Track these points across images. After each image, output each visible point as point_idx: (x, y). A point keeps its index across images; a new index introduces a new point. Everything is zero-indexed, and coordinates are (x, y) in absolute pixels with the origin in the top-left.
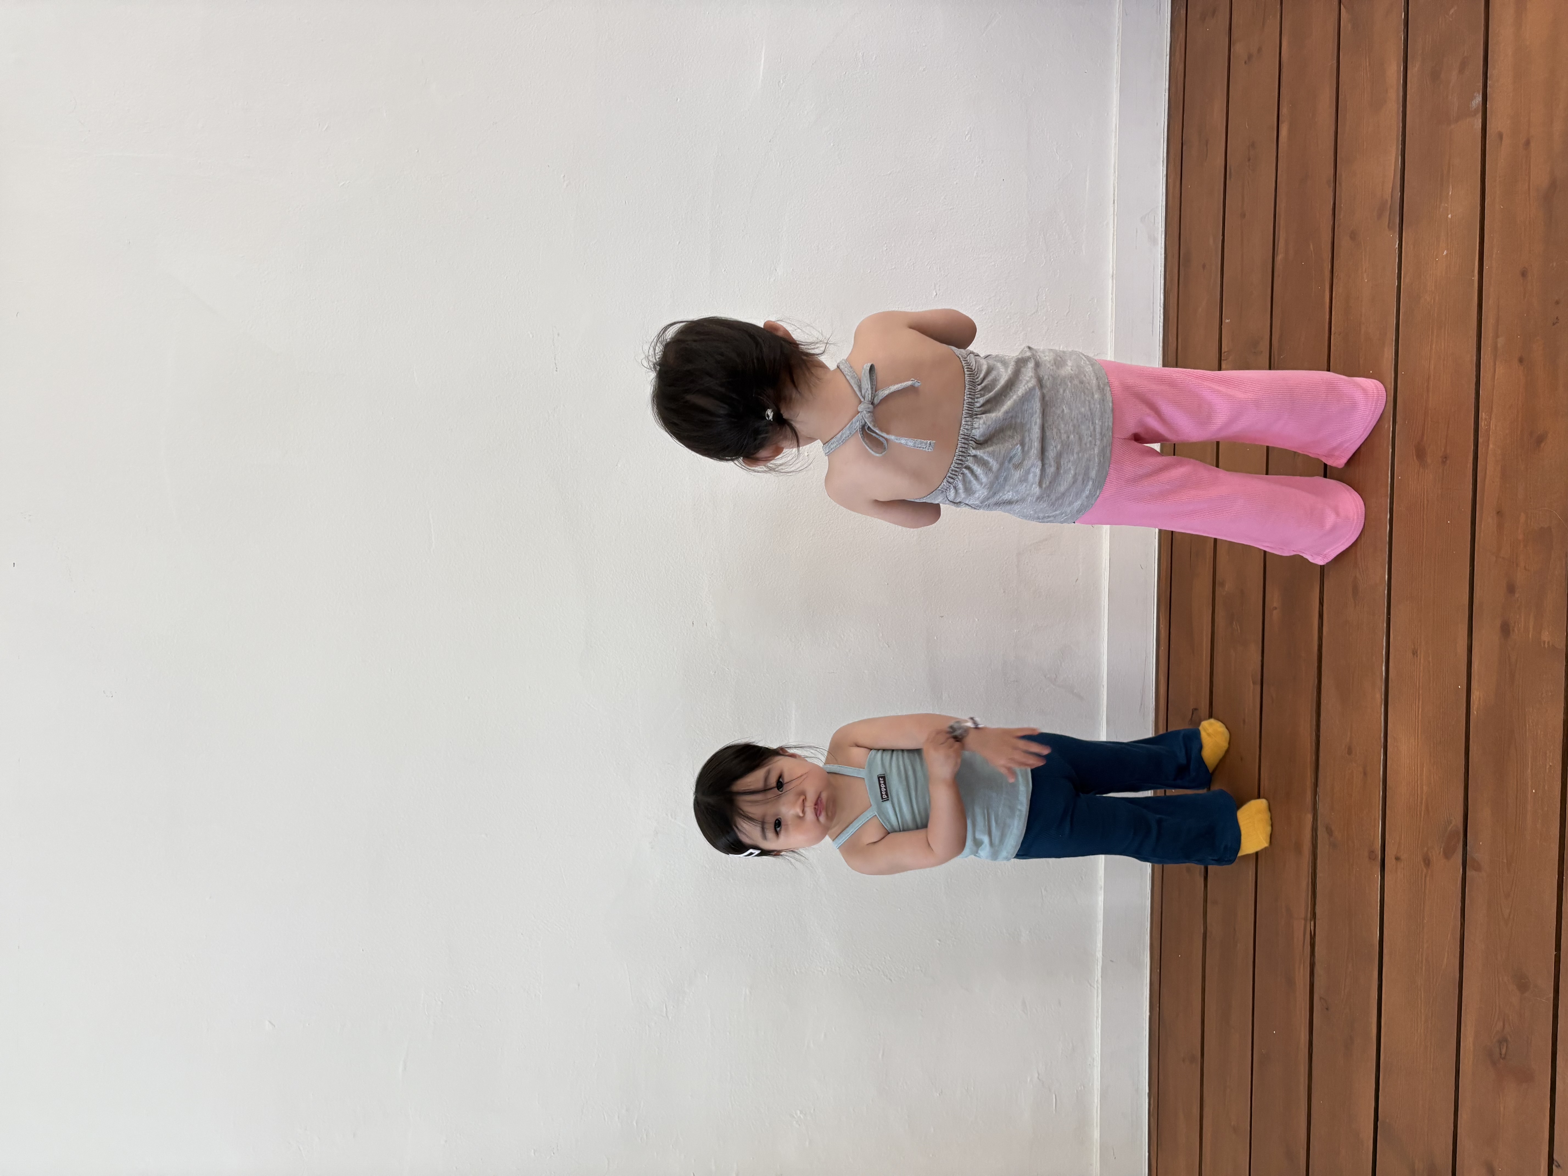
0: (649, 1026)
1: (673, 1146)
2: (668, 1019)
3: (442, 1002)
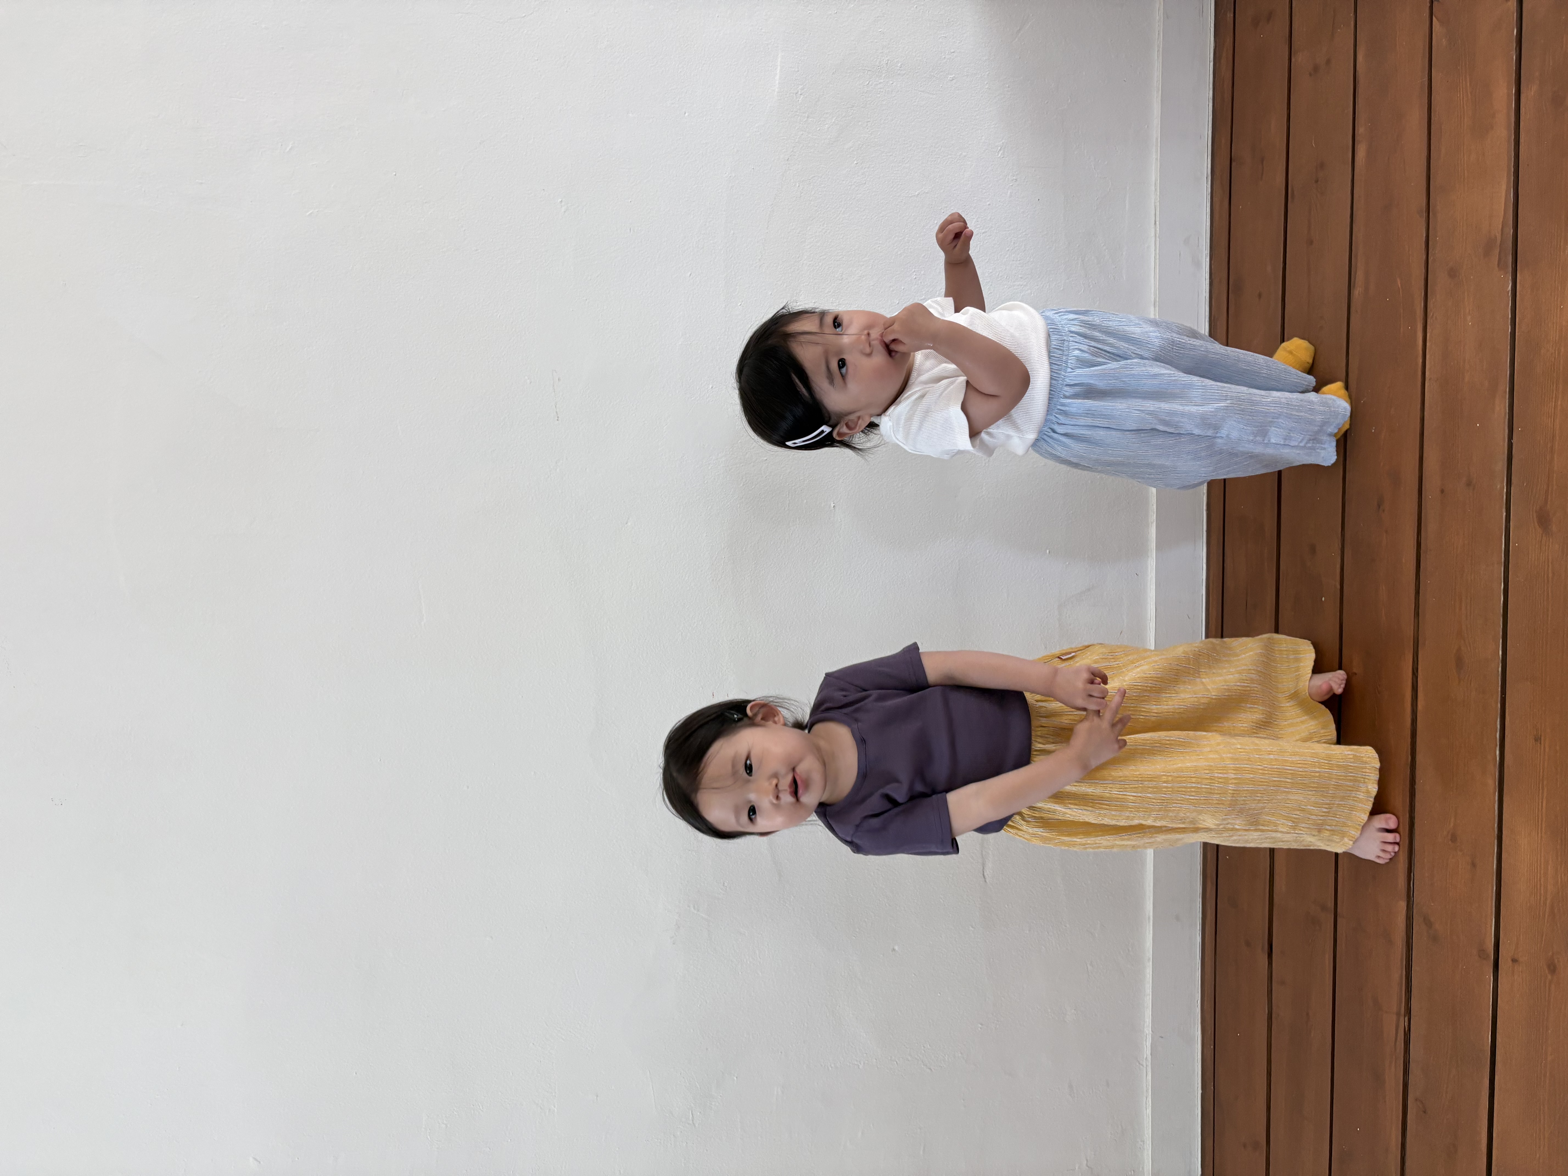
0: (674, 1136)
2: (695, 1127)
3: (447, 1126)
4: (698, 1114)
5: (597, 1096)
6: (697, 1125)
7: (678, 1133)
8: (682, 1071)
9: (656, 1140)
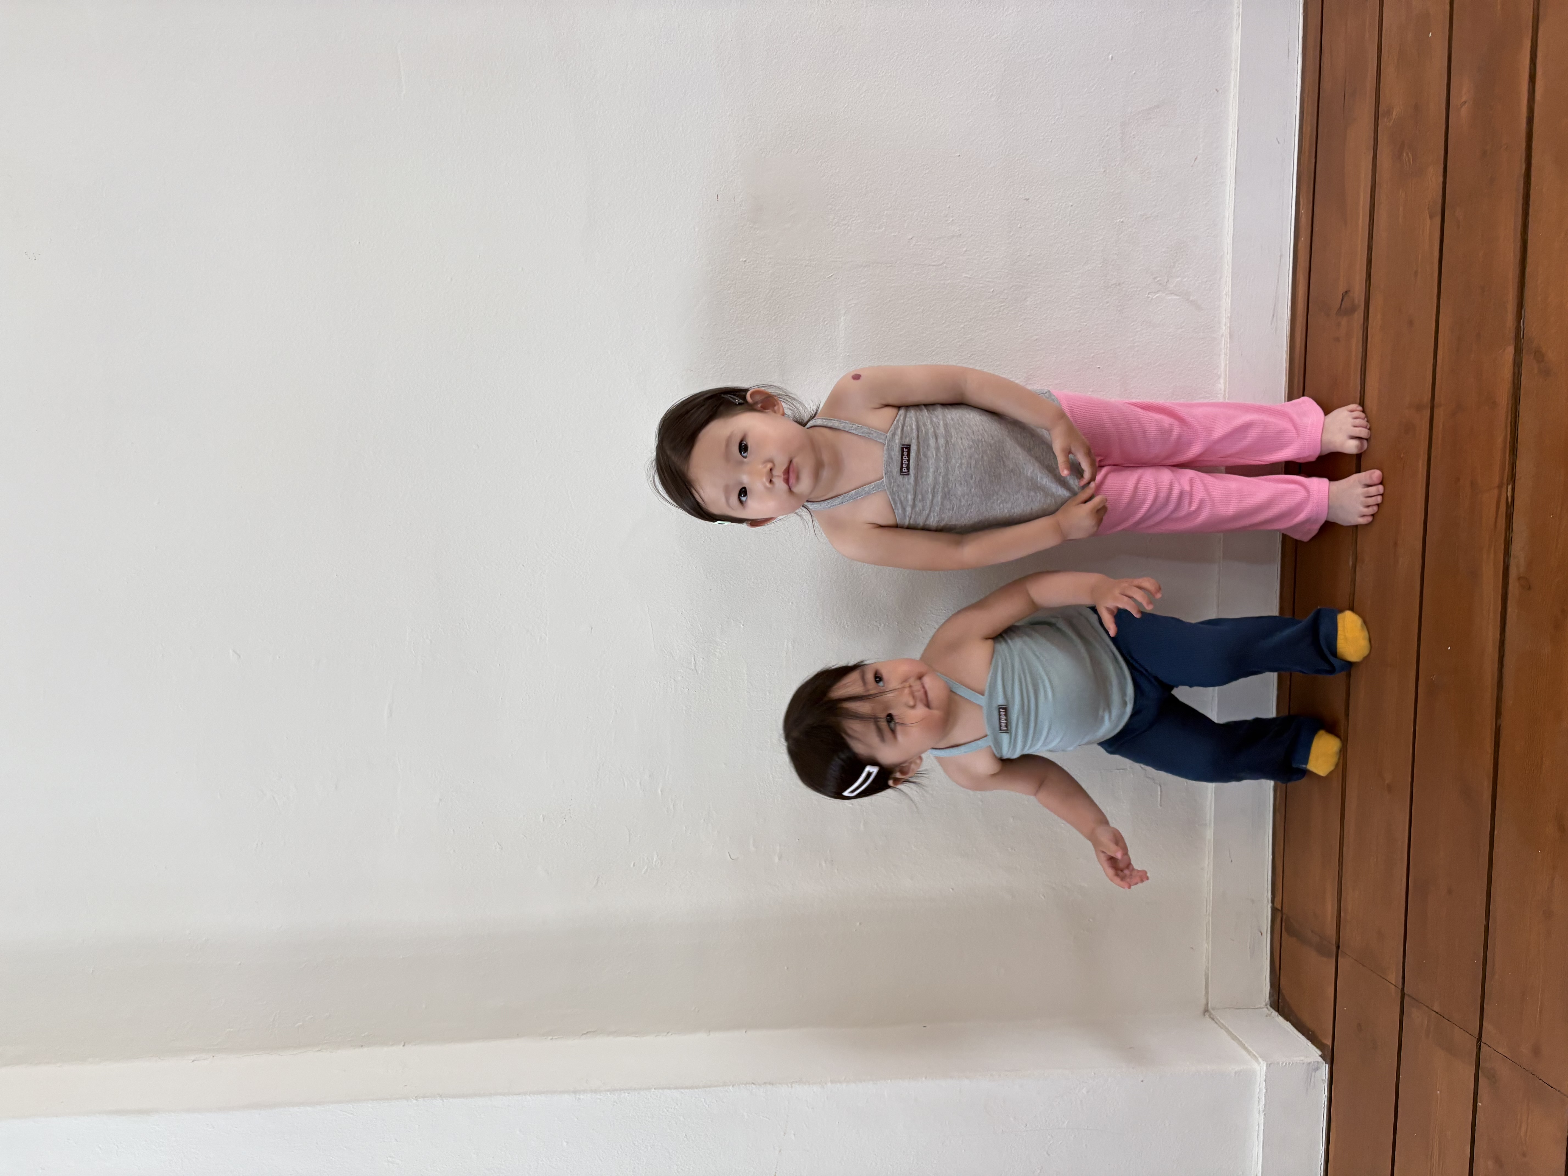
0: (674, 680)
1: (704, 820)
2: (697, 673)
3: (431, 641)
4: (701, 660)
5: (592, 628)
6: (700, 672)
7: (679, 678)
8: (684, 611)
9: (656, 682)
